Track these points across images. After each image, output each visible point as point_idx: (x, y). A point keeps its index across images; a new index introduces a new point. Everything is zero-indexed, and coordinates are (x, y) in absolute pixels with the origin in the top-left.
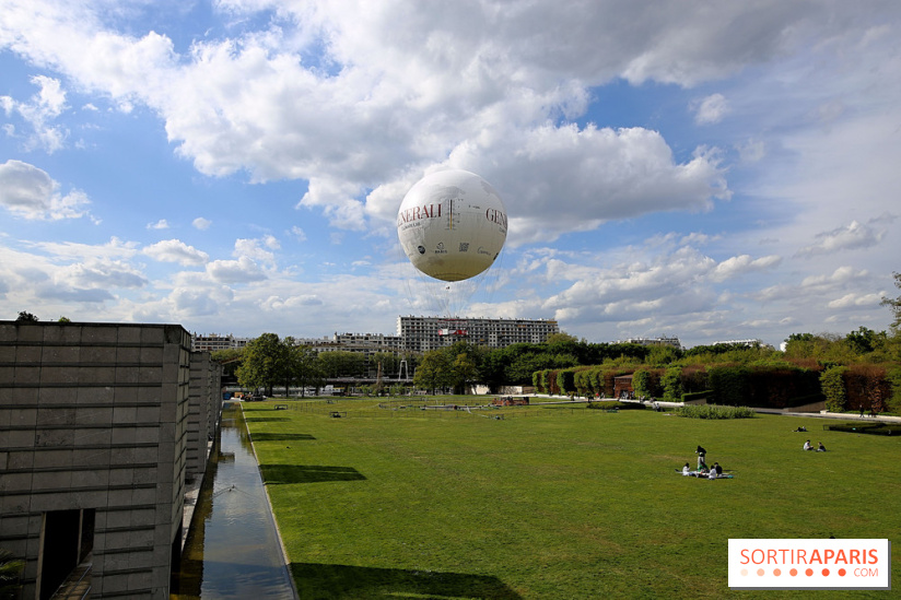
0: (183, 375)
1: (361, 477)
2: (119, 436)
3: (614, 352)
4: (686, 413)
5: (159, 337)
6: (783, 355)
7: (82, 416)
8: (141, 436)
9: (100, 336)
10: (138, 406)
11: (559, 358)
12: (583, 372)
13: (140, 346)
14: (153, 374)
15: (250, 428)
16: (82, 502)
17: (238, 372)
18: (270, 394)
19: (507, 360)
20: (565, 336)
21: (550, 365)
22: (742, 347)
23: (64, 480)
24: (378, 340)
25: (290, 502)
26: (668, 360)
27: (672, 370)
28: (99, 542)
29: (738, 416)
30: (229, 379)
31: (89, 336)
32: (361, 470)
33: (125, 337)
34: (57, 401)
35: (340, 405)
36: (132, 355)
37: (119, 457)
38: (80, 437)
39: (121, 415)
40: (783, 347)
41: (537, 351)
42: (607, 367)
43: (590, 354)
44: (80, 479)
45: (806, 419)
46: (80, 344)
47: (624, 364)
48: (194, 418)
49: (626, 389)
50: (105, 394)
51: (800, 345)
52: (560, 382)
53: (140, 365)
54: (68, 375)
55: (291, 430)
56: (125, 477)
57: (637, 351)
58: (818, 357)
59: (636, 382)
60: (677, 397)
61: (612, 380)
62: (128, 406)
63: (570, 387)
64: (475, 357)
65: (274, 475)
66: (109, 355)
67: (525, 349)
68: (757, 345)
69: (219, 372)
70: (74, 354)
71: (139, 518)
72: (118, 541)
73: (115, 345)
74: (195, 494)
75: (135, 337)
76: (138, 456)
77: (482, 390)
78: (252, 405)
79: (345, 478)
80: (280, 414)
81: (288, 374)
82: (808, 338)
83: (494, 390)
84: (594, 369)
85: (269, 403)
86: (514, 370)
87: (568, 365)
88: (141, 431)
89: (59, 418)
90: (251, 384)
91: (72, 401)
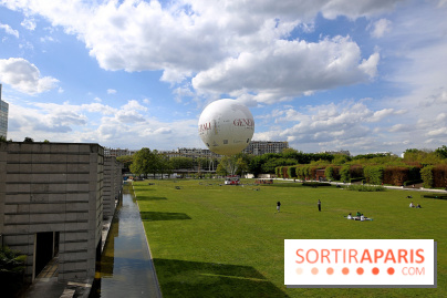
0: (100, 168)
1: (189, 218)
2: (70, 197)
3: (316, 158)
4: (351, 189)
5: (88, 149)
6: (402, 160)
7: (52, 187)
8: (80, 197)
9: (59, 149)
10: (78, 183)
11: (289, 161)
12: (300, 168)
13: (78, 154)
14: (85, 168)
15: (136, 194)
16: (53, 228)
17: (131, 167)
18: (146, 177)
19: (262, 162)
20: (291, 150)
21: (284, 164)
22: (381, 156)
23: (44, 218)
24: (199, 152)
25: (154, 230)
26: (343, 162)
27: (345, 167)
28: (61, 247)
29: (378, 190)
30: (126, 170)
31: (54, 149)
32: (189, 214)
33: (71, 149)
34: (40, 180)
35: (180, 183)
36: (75, 158)
37: (70, 207)
38: (51, 198)
39: (70, 187)
40: (402, 156)
41: (277, 157)
42: (313, 165)
43: (304, 159)
44: (52, 217)
45: (412, 192)
46: (50, 153)
47: (321, 163)
48: (108, 189)
49: (322, 176)
50: (63, 177)
51: (411, 155)
52: (289, 172)
53: (79, 163)
54: (45, 168)
55: (156, 195)
56: (72, 217)
57: (328, 157)
58: (420, 160)
59: (327, 173)
60: (347, 180)
61: (315, 171)
62: (74, 183)
63: (294, 175)
64: (247, 160)
65: (147, 216)
66: (64, 158)
67: (272, 156)
68: (389, 154)
69: (121, 167)
70: (47, 158)
71: (80, 236)
72: (71, 247)
73: (67, 153)
74: (109, 225)
75: (76, 149)
76: (79, 207)
77: (250, 176)
78: (137, 183)
79: (181, 218)
80: (151, 187)
81: (154, 168)
82: (415, 151)
83: (256, 177)
84: (306, 166)
85: (146, 182)
86: (266, 166)
87: (293, 164)
88: (80, 195)
89: (41, 188)
90: (137, 173)
91: (46, 180)
